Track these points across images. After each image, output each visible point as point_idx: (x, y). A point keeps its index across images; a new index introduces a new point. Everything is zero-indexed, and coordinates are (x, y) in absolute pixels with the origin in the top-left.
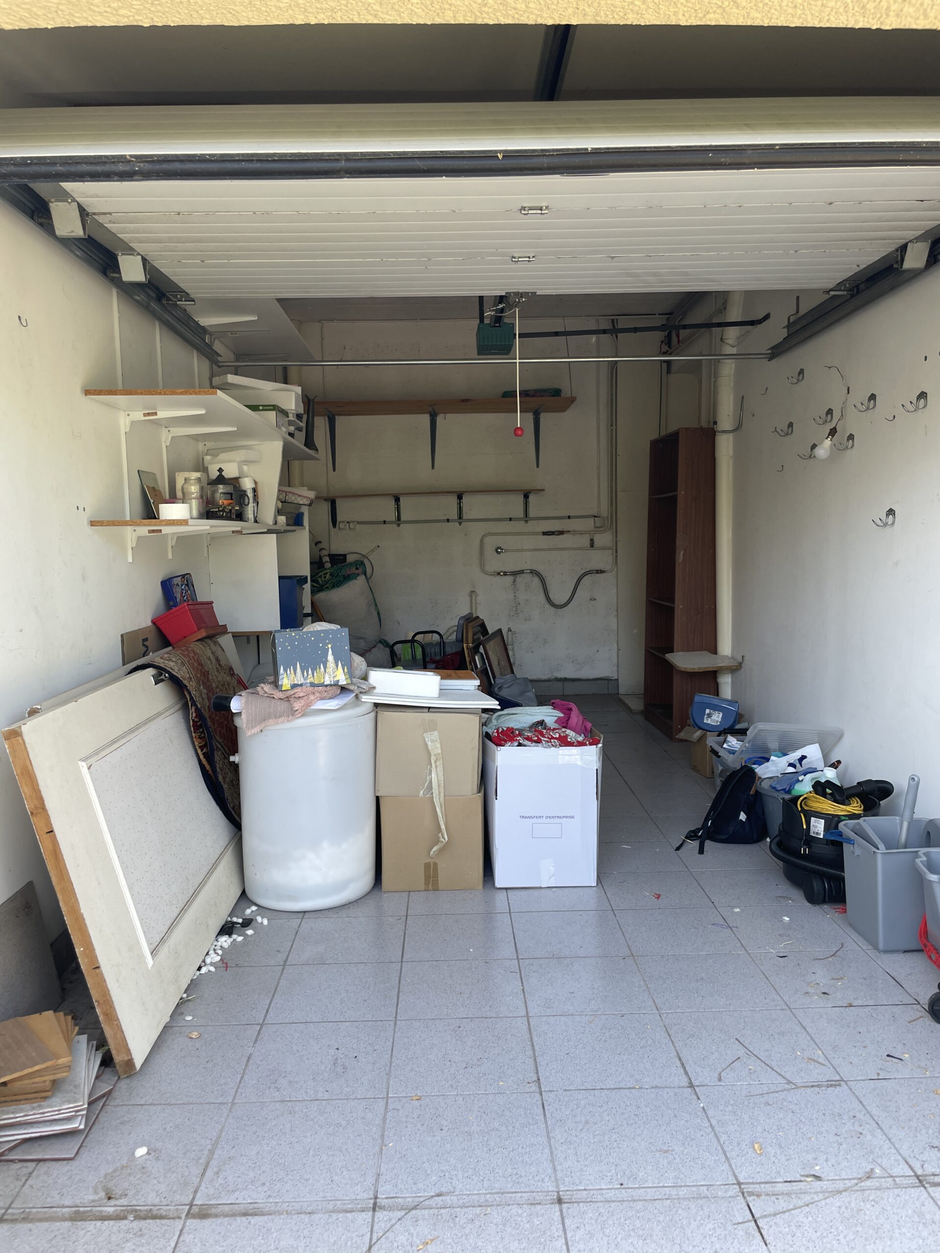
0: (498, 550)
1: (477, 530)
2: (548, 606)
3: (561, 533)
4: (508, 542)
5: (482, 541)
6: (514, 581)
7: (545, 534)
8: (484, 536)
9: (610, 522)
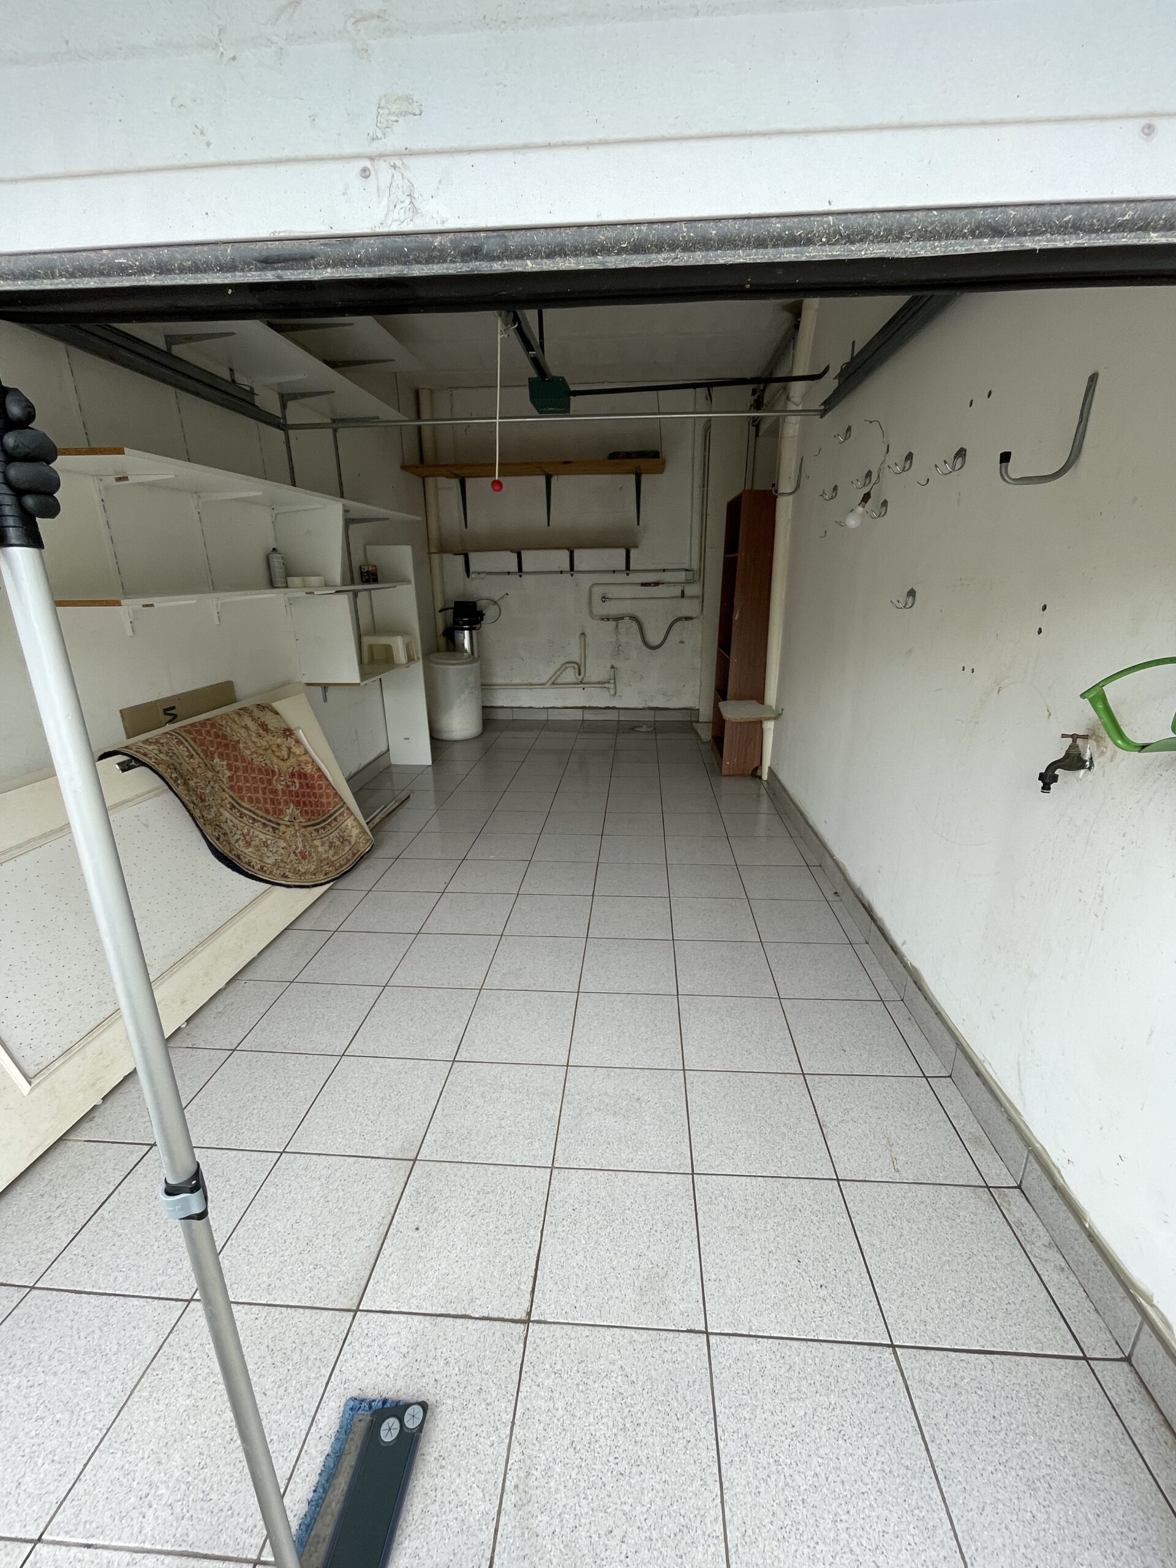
0: (604, 599)
1: (586, 581)
2: (644, 648)
3: (656, 584)
4: (612, 592)
5: (590, 591)
6: (617, 626)
7: (643, 585)
8: (593, 585)
9: (696, 575)
